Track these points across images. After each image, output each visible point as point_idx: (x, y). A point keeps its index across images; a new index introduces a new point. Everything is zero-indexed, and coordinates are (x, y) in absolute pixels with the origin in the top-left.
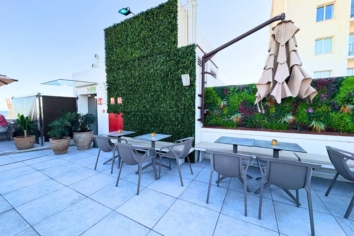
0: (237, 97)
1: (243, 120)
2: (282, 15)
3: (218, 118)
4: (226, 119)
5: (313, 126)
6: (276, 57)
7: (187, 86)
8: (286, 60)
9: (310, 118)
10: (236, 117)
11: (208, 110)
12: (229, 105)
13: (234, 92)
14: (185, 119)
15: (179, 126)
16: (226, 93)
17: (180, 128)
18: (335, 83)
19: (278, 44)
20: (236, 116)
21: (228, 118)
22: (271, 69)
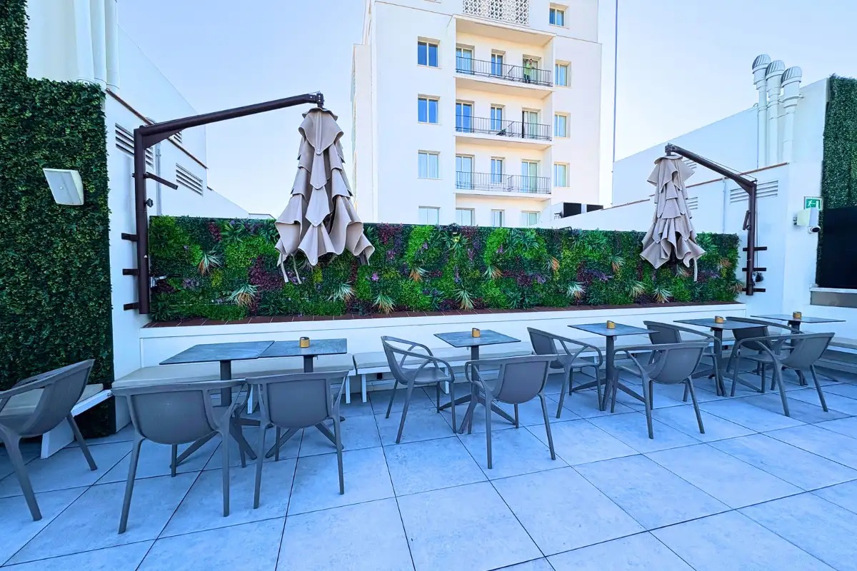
0: (243, 248)
1: (258, 300)
2: (318, 94)
3: (194, 298)
4: (218, 301)
5: (379, 304)
6: (309, 174)
7: (74, 207)
8: (325, 183)
9: (374, 289)
10: (242, 295)
11: (162, 278)
12: (226, 266)
13: (235, 234)
14: (70, 306)
15: (45, 333)
16: (216, 234)
17: (48, 338)
18: (402, 233)
19: (312, 149)
20: (241, 291)
21: (222, 296)
22: (301, 196)
